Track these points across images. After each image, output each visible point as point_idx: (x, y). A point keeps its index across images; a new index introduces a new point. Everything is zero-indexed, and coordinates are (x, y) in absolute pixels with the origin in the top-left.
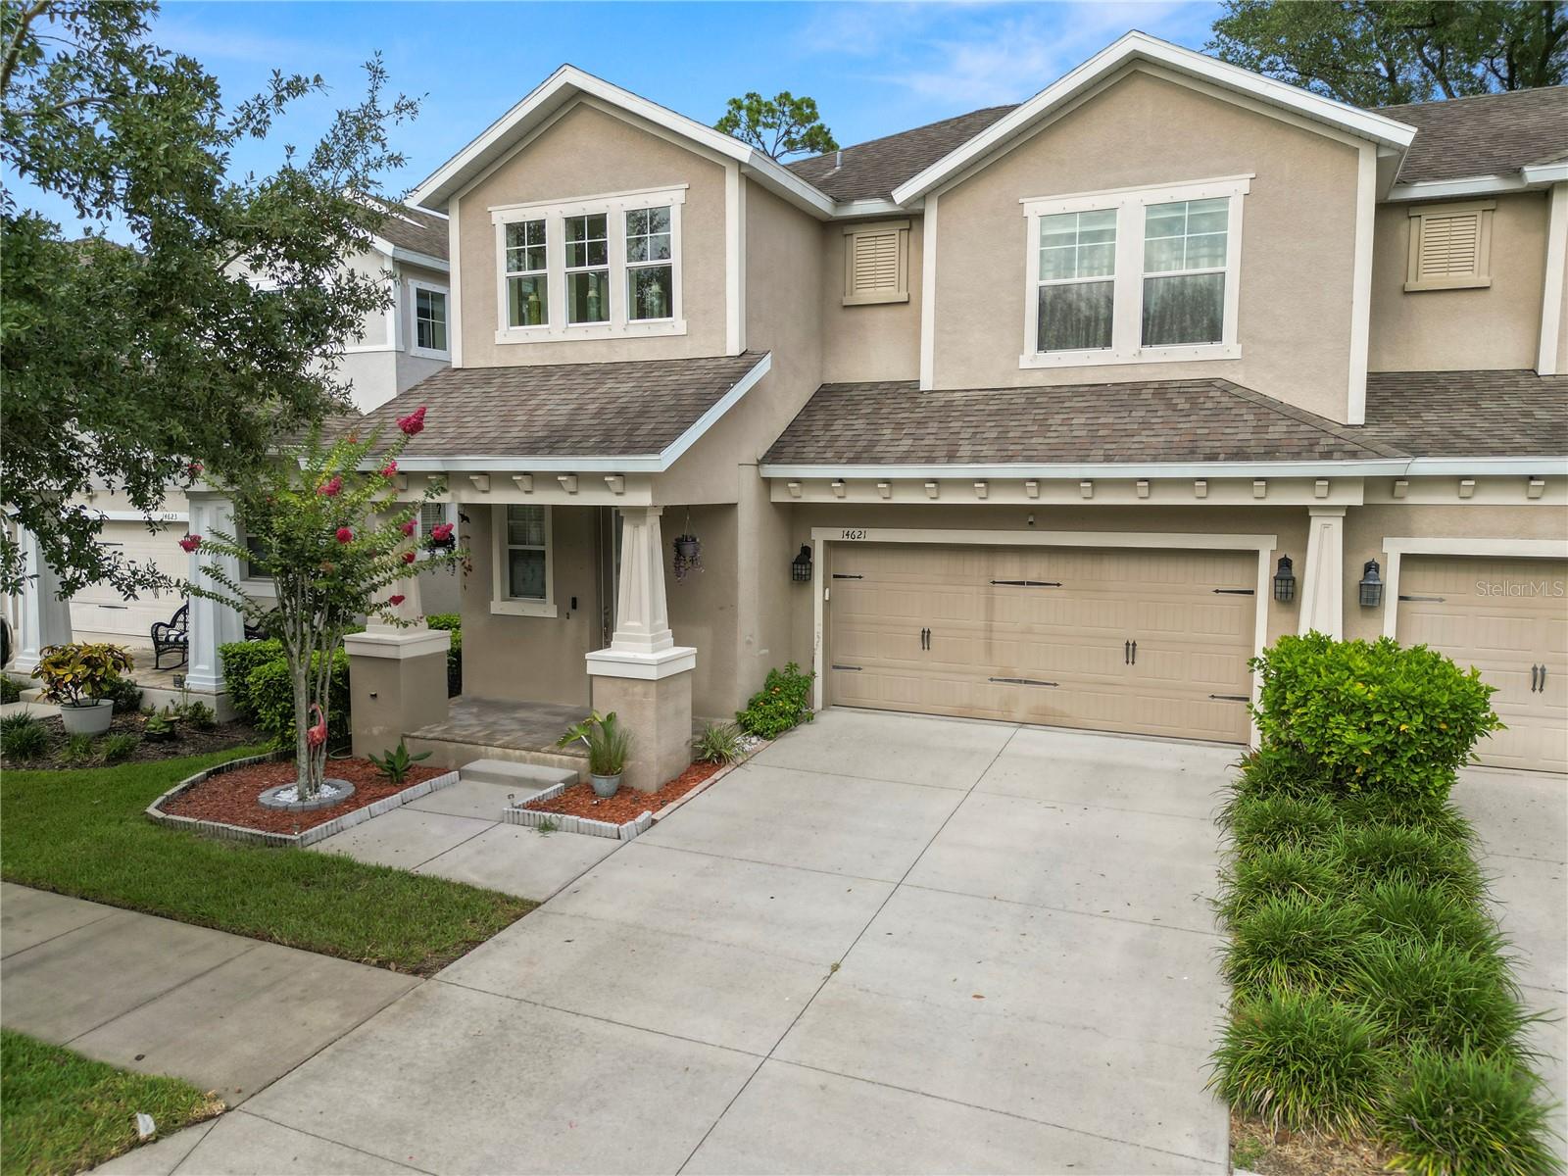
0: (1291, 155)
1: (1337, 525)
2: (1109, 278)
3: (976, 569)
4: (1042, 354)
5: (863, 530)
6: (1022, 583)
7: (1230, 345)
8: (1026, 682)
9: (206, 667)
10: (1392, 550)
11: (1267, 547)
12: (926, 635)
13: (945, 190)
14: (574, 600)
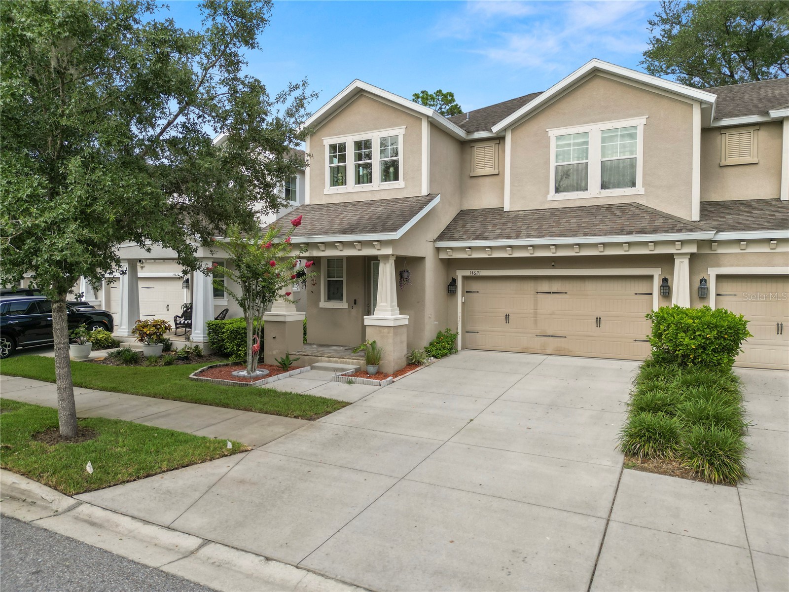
0: (664, 108)
1: (686, 261)
2: (585, 161)
3: (530, 286)
4: (557, 194)
5: (479, 271)
6: (550, 293)
7: (639, 189)
8: (552, 336)
9: (199, 332)
10: (712, 273)
11: (657, 273)
12: (507, 317)
13: (514, 126)
14: (355, 300)
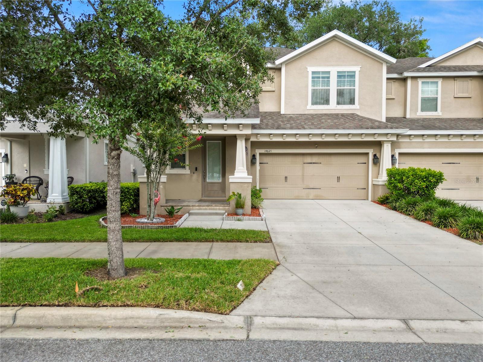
0: (369, 63)
2: (328, 88)
3: (299, 159)
4: (312, 106)
5: (271, 150)
6: (311, 163)
7: (356, 106)
8: (313, 189)
10: (397, 151)
11: (371, 152)
12: (286, 178)
13: (287, 63)
14: (196, 168)
